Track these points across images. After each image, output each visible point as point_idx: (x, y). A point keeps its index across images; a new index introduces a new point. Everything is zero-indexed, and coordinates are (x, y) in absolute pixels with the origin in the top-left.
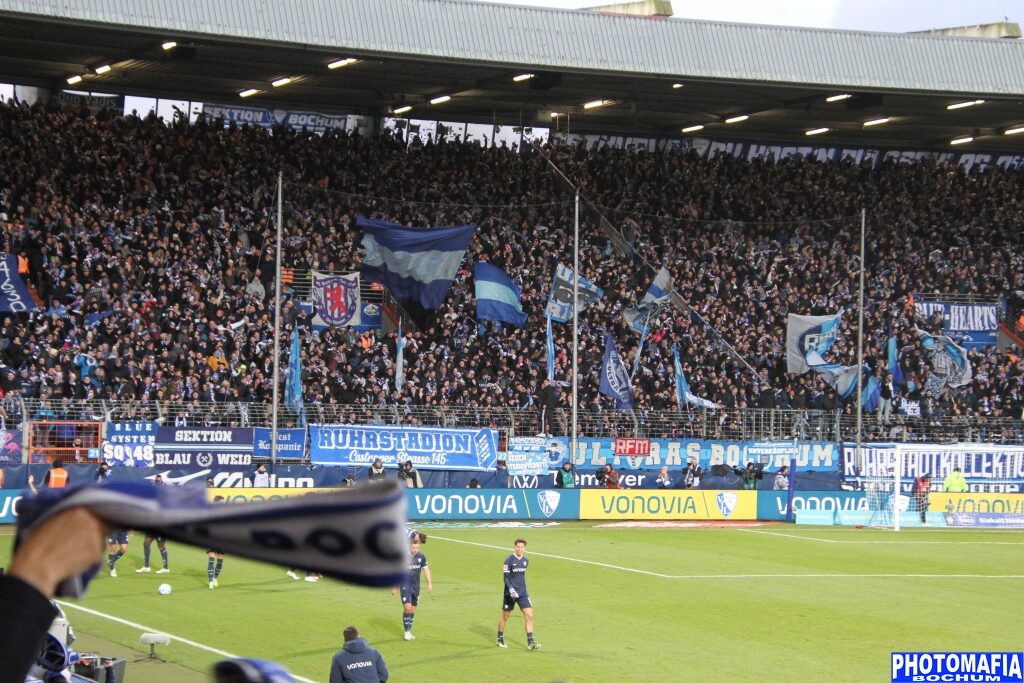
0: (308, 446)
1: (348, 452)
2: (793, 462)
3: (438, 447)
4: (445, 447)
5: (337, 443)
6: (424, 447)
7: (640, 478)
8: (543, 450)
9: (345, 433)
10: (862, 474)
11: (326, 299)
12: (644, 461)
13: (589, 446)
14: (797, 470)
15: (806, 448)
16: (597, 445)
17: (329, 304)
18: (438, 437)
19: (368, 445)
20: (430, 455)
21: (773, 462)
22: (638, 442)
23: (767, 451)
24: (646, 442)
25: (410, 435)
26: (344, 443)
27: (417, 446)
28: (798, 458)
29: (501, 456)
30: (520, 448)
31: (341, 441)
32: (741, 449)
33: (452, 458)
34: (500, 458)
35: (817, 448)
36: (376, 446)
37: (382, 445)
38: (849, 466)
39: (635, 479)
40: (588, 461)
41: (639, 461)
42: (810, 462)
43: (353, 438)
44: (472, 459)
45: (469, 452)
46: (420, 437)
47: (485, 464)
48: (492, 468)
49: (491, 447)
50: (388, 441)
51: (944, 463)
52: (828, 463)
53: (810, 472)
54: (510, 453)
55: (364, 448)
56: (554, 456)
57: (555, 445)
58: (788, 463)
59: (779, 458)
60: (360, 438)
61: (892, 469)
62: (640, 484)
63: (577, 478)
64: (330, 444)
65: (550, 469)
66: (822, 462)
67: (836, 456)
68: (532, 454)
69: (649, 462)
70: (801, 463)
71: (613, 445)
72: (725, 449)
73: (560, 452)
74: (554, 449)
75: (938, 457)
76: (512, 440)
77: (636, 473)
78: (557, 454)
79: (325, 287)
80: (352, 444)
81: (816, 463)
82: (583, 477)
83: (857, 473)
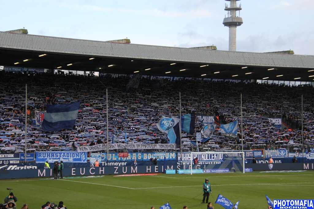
0: (35, 158)
1: (46, 159)
2: (165, 158)
3: (71, 157)
4: (73, 157)
5: (43, 157)
6: (67, 157)
7: (126, 163)
8: (99, 156)
9: (45, 154)
10: (182, 160)
11: (40, 118)
12: (126, 159)
13: (112, 155)
14: (166, 160)
15: (168, 154)
16: (114, 155)
17: (41, 119)
18: (71, 154)
19: (52, 157)
20: (69, 159)
21: (160, 158)
22: (125, 154)
23: (158, 155)
24: (127, 153)
25: (63, 154)
26: (45, 157)
27: (65, 157)
28: (166, 156)
29: (88, 158)
30: (93, 156)
31: (44, 156)
32: (152, 155)
33: (74, 160)
34: (88, 159)
35: (171, 154)
36: (54, 157)
37: (56, 157)
38: (179, 158)
39: (124, 163)
40: (112, 159)
41: (125, 159)
42: (169, 157)
43: (48, 155)
44: (80, 160)
45: (79, 158)
46: (66, 154)
47: (84, 161)
48: (86, 162)
49: (85, 156)
50: (57, 155)
51: (202, 157)
52: (174, 158)
53: (169, 160)
54: (91, 158)
55: (51, 158)
56: (102, 158)
57: (103, 155)
58: (163, 158)
59: (161, 157)
60: (49, 155)
61: (190, 159)
62: (125, 165)
63: (109, 164)
64: (41, 157)
65: (102, 161)
66: (172, 157)
67: (176, 156)
68: (97, 158)
69: (128, 159)
70: (167, 158)
71: (118, 154)
72: (148, 155)
73: (104, 157)
74: (103, 156)
75: (201, 155)
76: (91, 154)
77: (124, 162)
78: (103, 157)
79: (39, 114)
80: (47, 157)
81: (171, 158)
82: (110, 163)
83: (181, 159)
